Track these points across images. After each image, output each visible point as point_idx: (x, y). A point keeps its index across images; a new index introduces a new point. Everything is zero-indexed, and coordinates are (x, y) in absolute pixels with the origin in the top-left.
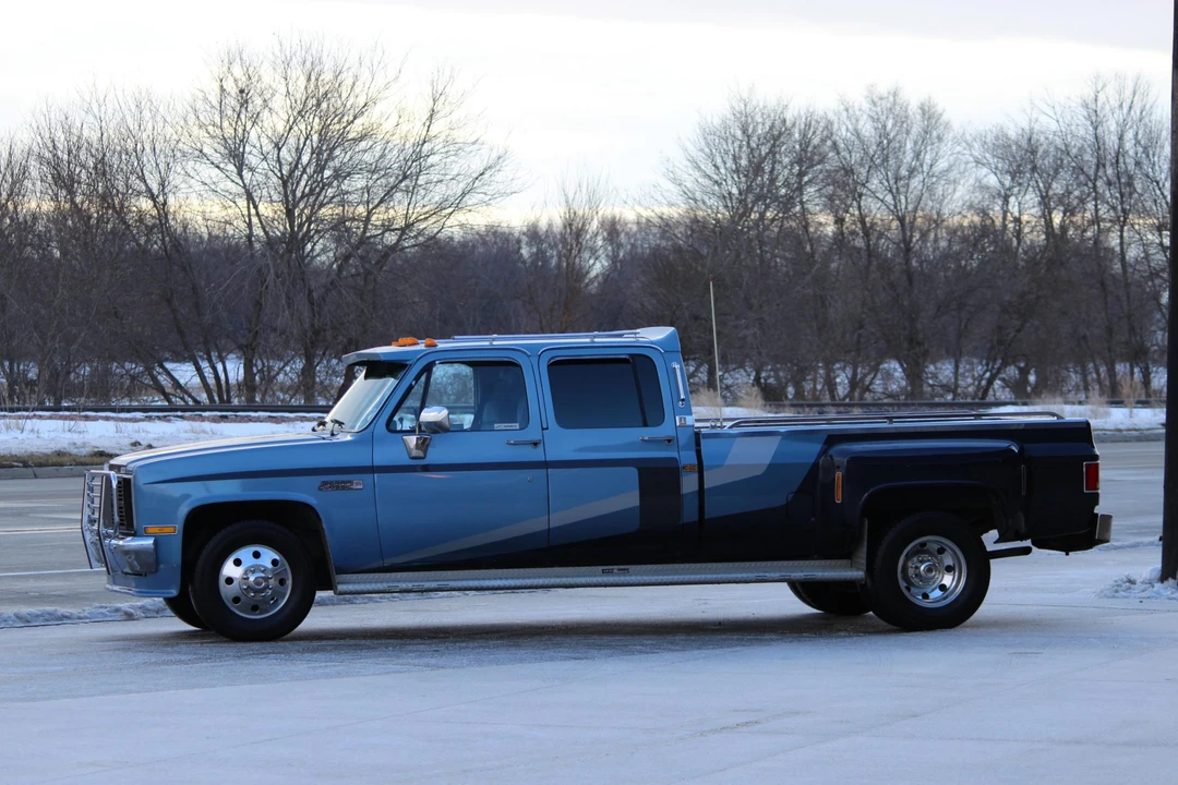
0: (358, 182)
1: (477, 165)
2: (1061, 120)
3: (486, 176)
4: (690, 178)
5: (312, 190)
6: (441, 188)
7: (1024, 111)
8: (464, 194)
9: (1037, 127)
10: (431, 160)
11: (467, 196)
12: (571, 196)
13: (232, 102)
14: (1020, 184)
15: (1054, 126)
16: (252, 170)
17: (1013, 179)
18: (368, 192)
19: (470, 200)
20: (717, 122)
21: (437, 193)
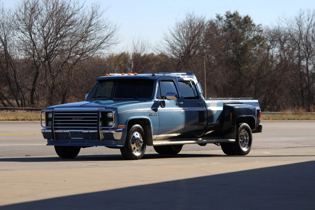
0: (68, 39)
1: (105, 34)
2: (288, 24)
3: (108, 38)
4: (172, 40)
5: (53, 42)
6: (94, 41)
7: (277, 21)
8: (101, 44)
9: (281, 26)
10: (91, 32)
11: (102, 44)
12: (136, 44)
13: (28, 12)
14: (273, 45)
15: (286, 26)
16: (35, 34)
17: (271, 43)
18: (71, 42)
19: (103, 45)
20: (182, 22)
21: (93, 43)
